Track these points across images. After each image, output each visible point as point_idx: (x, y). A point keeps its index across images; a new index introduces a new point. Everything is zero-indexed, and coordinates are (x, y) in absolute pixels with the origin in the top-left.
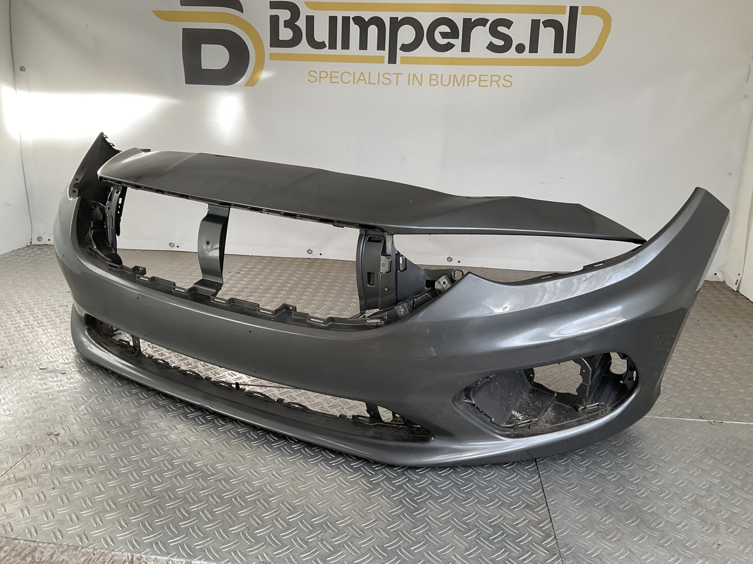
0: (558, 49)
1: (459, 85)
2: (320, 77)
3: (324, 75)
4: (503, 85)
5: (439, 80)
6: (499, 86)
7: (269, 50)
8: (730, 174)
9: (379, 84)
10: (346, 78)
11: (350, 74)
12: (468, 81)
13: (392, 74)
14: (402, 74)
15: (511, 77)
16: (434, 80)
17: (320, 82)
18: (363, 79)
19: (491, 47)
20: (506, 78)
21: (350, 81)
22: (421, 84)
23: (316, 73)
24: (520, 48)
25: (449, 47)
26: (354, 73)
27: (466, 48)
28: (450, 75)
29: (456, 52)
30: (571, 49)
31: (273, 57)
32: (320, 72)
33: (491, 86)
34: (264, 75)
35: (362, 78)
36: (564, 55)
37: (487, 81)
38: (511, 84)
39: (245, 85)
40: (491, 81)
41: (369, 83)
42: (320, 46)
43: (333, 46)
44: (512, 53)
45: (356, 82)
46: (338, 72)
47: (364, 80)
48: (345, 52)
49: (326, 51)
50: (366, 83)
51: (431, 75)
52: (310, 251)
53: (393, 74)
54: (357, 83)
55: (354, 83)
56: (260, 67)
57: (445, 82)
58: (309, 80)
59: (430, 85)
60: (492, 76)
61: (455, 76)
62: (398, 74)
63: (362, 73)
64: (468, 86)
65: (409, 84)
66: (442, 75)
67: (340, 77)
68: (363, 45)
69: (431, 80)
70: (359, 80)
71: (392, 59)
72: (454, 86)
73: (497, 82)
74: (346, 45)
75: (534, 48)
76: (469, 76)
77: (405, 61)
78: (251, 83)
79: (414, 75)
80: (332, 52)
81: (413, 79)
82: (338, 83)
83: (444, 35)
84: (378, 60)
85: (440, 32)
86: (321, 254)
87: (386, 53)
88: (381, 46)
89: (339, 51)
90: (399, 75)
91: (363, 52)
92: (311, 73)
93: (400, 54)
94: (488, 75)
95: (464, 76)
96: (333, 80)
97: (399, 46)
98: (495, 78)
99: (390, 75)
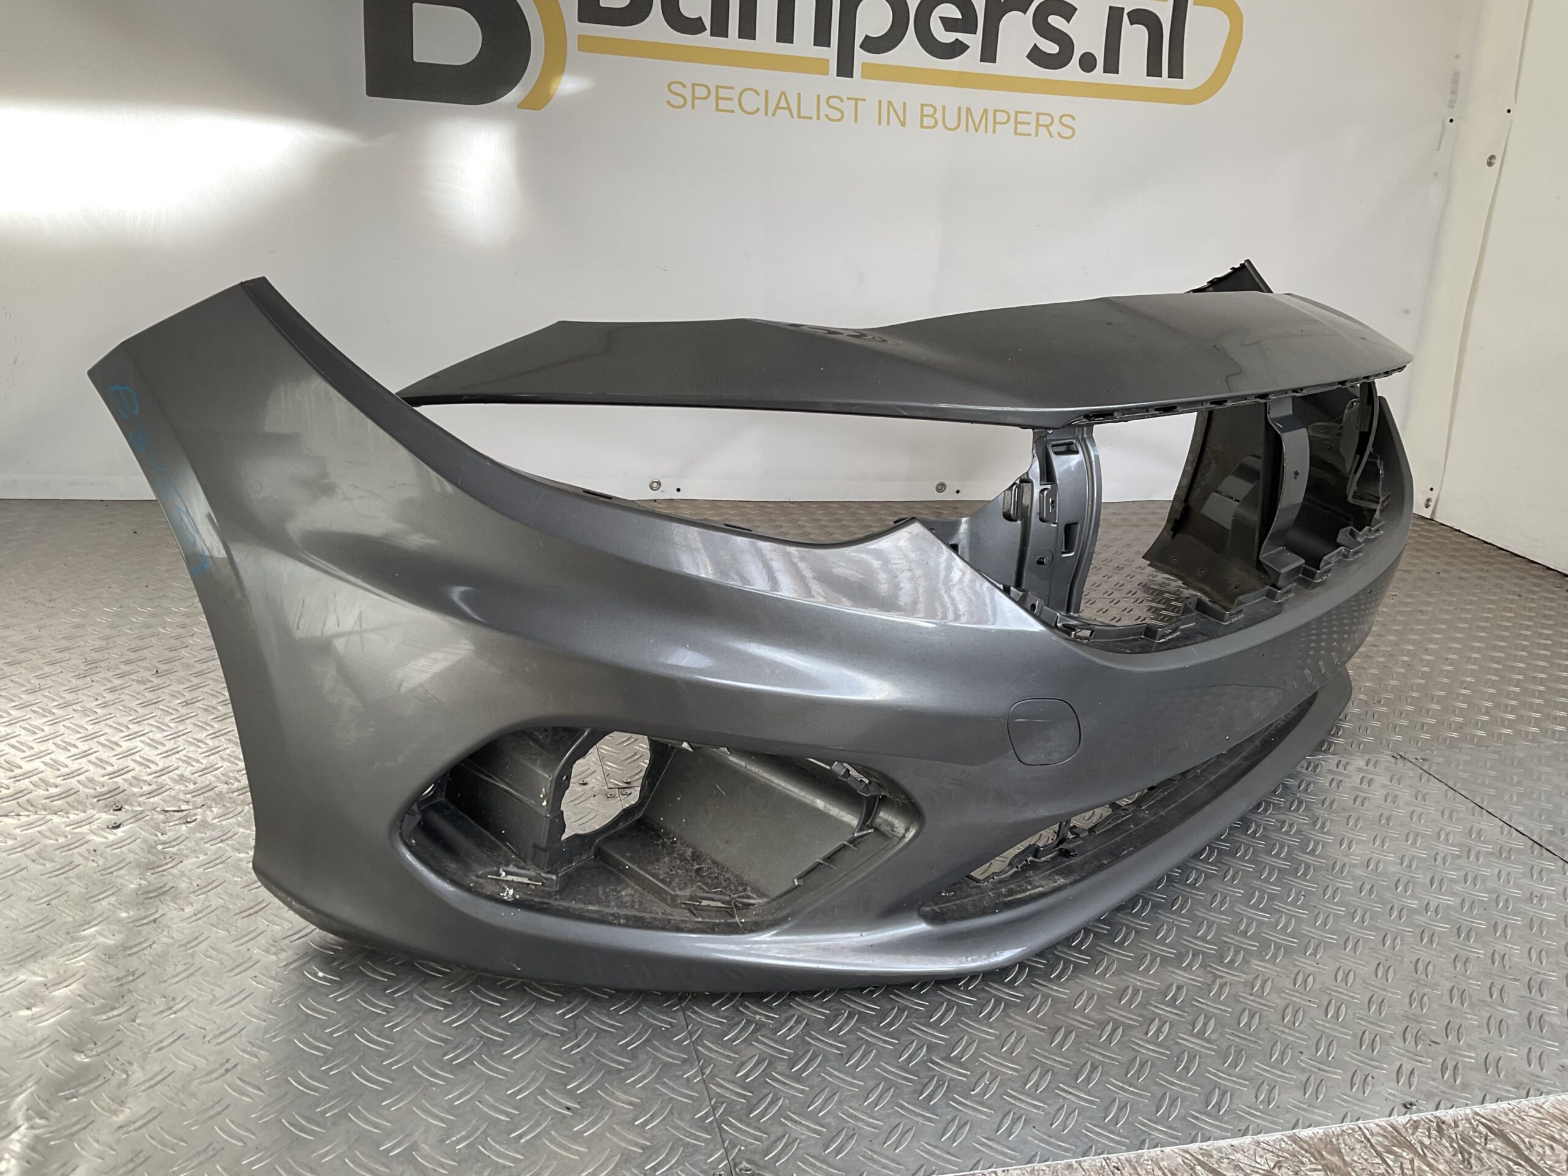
0: (1153, 69)
1: (977, 131)
2: (694, 98)
3: (701, 92)
4: (1059, 134)
5: (938, 116)
6: (1051, 136)
7: (576, 28)
8: (1407, 312)
9: (818, 118)
10: (751, 101)
11: (758, 94)
12: (995, 123)
13: (845, 99)
14: (864, 100)
15: (1074, 119)
16: (930, 117)
17: (693, 107)
18: (786, 106)
19: (1036, 56)
20: (1064, 120)
21: (758, 110)
22: (903, 124)
23: (684, 86)
24: (1087, 64)
25: (956, 49)
26: (767, 92)
27: (989, 53)
28: (959, 108)
29: (970, 61)
30: (1176, 71)
31: (586, 44)
32: (694, 85)
33: (1037, 135)
34: (568, 85)
35: (783, 103)
36: (1164, 81)
37: (1029, 123)
38: (1073, 135)
39: (521, 106)
40: (1038, 125)
41: (799, 117)
42: (693, 26)
43: (720, 29)
44: (1072, 70)
45: (770, 112)
46: (733, 88)
47: (789, 108)
48: (746, 44)
49: (705, 39)
50: (792, 116)
51: (922, 106)
52: (655, 485)
53: (848, 99)
54: (774, 115)
55: (766, 114)
56: (556, 66)
57: (951, 122)
58: (668, 102)
59: (922, 126)
60: (1038, 114)
61: (968, 110)
62: (857, 100)
63: (783, 93)
64: (994, 132)
65: (880, 123)
66: (944, 107)
67: (736, 99)
68: (785, 33)
69: (922, 116)
70: (777, 107)
71: (845, 68)
72: (967, 130)
73: (1047, 126)
74: (748, 30)
75: (1111, 65)
76: (995, 111)
77: (871, 72)
78: (537, 100)
79: (890, 103)
80: (719, 42)
81: (888, 111)
82: (733, 111)
83: (949, 24)
84: (817, 67)
85: (940, 18)
86: (678, 490)
87: (831, 53)
88: (821, 38)
89: (733, 41)
90: (859, 102)
91: (784, 48)
92: (673, 87)
93: (861, 56)
94: (1030, 113)
95: (986, 111)
96: (723, 104)
97: (859, 40)
98: (1044, 120)
99: (842, 101)
